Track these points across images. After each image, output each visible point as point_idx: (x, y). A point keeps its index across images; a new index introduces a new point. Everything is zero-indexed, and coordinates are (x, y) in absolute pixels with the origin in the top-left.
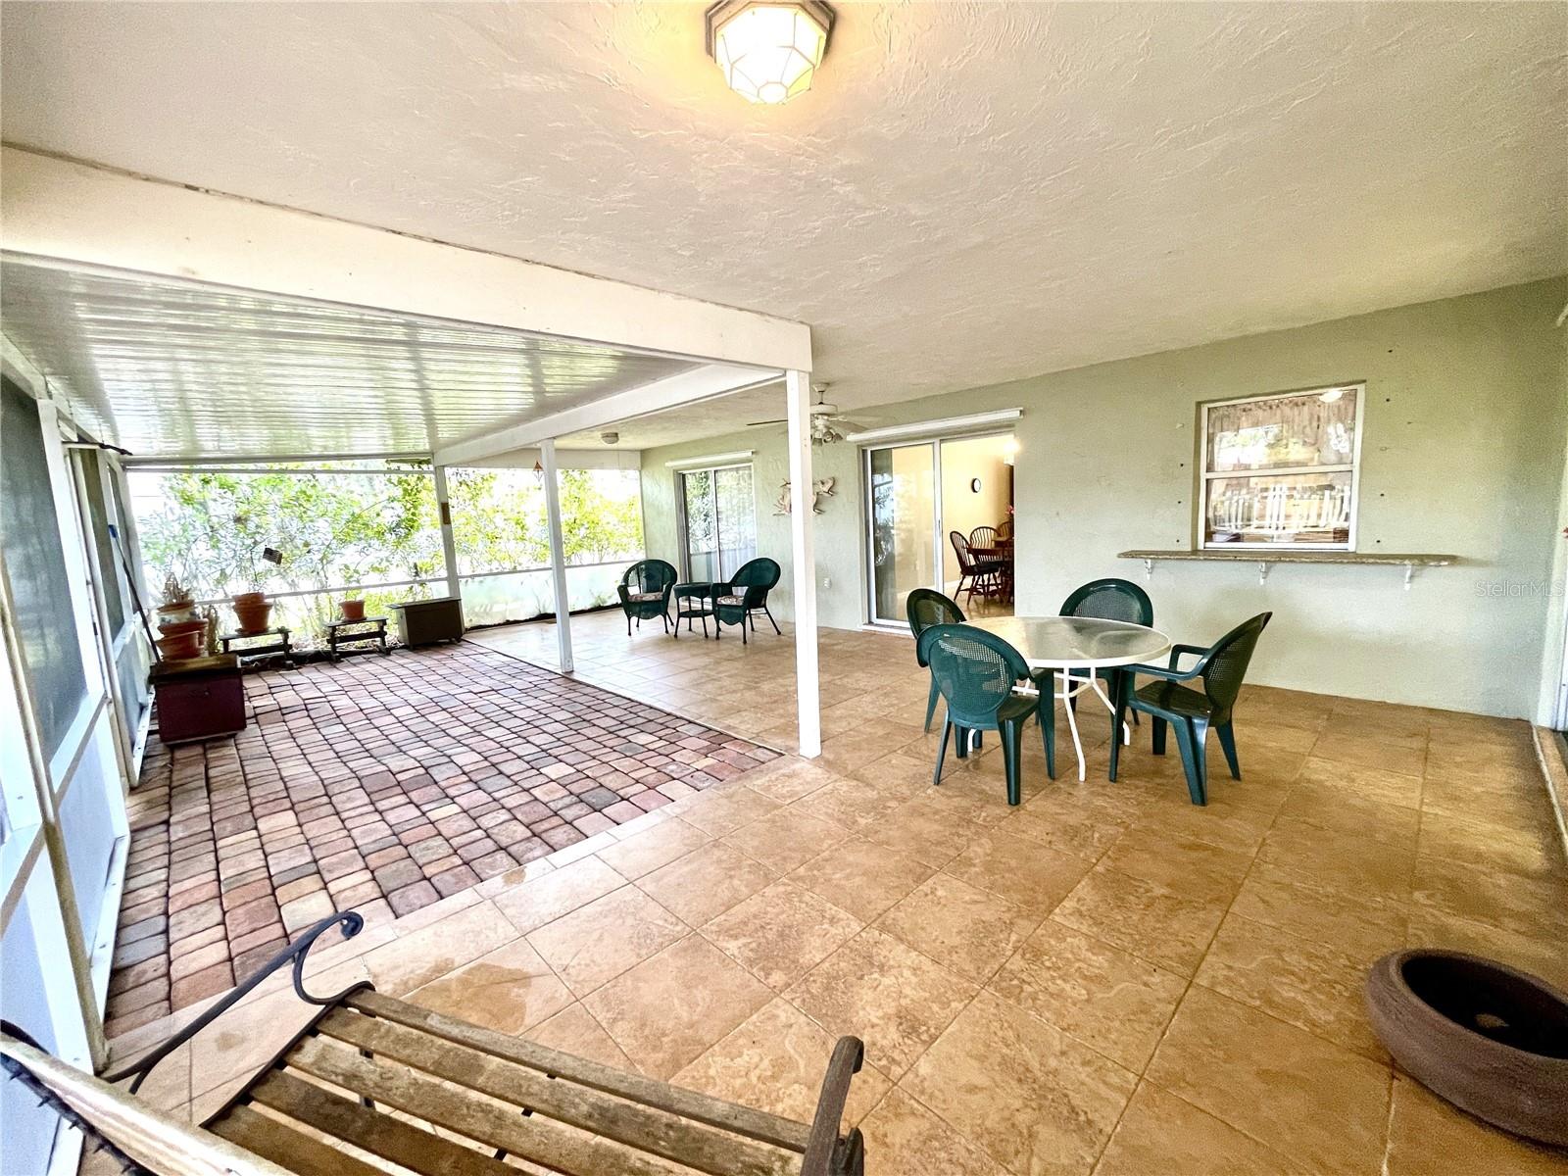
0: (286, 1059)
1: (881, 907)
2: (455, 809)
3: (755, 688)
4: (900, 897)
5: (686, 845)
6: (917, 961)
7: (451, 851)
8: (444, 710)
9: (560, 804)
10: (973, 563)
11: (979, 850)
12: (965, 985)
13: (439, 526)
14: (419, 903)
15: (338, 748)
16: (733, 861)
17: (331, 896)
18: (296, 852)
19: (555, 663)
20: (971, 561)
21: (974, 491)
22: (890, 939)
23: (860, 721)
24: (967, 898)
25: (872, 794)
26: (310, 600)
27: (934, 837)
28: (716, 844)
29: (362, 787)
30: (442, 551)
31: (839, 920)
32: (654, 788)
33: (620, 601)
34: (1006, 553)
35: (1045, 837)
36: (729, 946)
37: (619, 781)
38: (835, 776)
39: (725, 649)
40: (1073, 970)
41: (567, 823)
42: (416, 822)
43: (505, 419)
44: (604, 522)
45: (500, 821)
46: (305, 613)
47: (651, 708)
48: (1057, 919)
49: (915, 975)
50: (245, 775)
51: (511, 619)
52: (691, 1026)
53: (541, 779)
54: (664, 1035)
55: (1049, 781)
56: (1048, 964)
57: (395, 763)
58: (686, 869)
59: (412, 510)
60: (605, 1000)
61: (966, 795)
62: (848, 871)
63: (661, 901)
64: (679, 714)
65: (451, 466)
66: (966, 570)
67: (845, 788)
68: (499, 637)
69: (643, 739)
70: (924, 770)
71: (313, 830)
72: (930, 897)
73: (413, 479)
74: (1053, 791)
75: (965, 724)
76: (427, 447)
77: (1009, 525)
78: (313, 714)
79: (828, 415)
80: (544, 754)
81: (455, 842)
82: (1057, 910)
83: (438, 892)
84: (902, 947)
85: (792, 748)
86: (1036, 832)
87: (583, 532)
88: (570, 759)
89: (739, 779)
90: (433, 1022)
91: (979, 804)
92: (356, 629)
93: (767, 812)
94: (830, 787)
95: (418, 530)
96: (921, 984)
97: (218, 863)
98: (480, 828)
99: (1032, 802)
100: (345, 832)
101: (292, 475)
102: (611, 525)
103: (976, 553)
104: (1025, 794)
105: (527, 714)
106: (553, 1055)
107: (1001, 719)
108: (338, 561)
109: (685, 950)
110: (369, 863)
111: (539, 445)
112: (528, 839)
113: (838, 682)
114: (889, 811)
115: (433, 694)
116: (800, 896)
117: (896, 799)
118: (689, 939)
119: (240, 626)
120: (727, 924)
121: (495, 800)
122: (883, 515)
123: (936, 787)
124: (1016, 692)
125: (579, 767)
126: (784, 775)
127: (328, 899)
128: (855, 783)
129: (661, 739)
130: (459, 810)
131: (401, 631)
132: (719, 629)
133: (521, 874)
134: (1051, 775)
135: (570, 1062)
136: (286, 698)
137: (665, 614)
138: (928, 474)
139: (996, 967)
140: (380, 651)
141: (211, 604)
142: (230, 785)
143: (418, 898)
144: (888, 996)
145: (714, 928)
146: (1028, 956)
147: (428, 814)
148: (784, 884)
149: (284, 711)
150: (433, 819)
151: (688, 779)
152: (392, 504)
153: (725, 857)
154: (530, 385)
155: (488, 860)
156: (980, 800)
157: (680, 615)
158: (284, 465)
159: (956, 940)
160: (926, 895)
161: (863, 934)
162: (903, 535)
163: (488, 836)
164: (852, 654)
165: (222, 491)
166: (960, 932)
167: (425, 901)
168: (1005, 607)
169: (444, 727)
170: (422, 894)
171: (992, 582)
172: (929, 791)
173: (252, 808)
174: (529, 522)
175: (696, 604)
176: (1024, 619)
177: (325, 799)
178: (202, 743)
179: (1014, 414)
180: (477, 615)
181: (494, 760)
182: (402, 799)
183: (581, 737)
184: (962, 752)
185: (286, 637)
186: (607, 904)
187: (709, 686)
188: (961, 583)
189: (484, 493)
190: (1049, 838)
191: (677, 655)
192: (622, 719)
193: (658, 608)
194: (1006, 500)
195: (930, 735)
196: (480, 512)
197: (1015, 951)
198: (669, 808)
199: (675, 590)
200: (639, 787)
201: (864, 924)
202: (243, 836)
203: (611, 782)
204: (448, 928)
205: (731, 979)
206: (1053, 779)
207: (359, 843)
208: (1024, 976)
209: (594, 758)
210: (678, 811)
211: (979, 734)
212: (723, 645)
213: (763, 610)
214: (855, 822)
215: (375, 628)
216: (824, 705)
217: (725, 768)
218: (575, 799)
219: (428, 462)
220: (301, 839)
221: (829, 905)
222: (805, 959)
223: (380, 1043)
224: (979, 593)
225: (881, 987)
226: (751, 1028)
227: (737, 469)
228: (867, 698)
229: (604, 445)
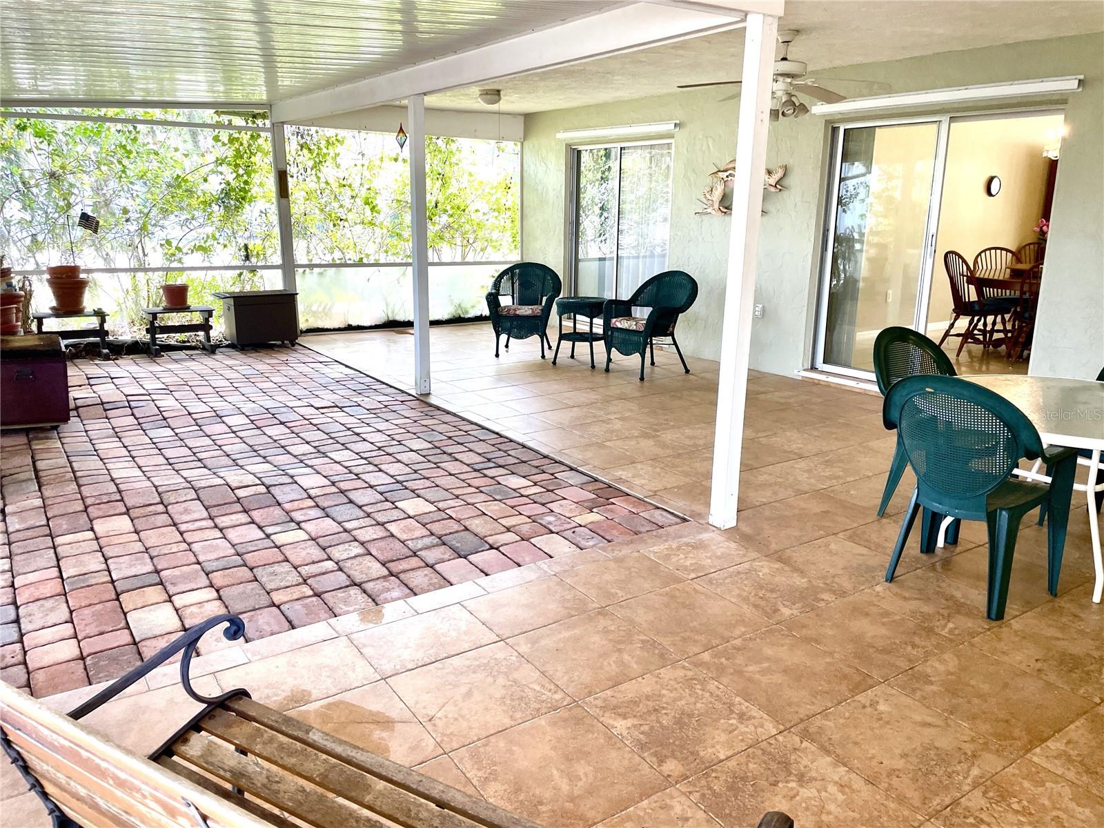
0: (174, 748)
1: (803, 712)
2: (301, 535)
3: (654, 437)
4: (830, 705)
5: (567, 608)
6: (846, 778)
7: (301, 580)
8: (282, 423)
9: (420, 544)
10: (974, 297)
11: (941, 668)
12: (906, 813)
13: (274, 200)
14: (269, 629)
15: (168, 453)
16: (622, 633)
17: (177, 610)
18: (137, 559)
19: (408, 383)
20: (971, 294)
21: (989, 193)
22: (813, 749)
23: (790, 492)
24: (918, 718)
25: (799, 581)
26: (126, 278)
27: (880, 644)
28: (602, 612)
29: (199, 499)
30: (276, 231)
31: (750, 718)
32: (528, 540)
33: (486, 312)
34: (1026, 288)
35: (1032, 663)
36: (616, 724)
37: (488, 526)
38: (754, 555)
39: (617, 385)
40: (1048, 818)
41: (427, 565)
42: (261, 544)
43: (365, 66)
44: (472, 208)
45: (353, 555)
46: (121, 295)
47: (524, 446)
48: (1035, 759)
49: (843, 793)
50: (74, 472)
51: (354, 323)
52: (572, 799)
53: (396, 514)
54: (541, 803)
55: (1049, 597)
56: (1015, 806)
57: (234, 477)
58: (566, 634)
59: (245, 177)
60: (476, 758)
61: (928, 600)
62: (766, 665)
63: (537, 664)
64: (558, 458)
65: (291, 123)
66: (961, 308)
67: (766, 570)
68: (340, 344)
69: (515, 482)
70: (874, 562)
71: (151, 538)
72: (869, 710)
73: (245, 137)
74: (1053, 610)
75: (937, 507)
76: (264, 97)
77: (1037, 248)
78: (137, 413)
79: (792, 76)
80: (399, 486)
81: (305, 570)
82: (1038, 750)
83: (290, 622)
84: (829, 759)
85: (699, 514)
86: (1022, 657)
87: (444, 219)
88: (430, 494)
89: (632, 542)
90: (314, 736)
91: (945, 612)
92: (175, 319)
93: (666, 584)
94: (746, 566)
95: (250, 201)
96: (848, 805)
97: (58, 560)
98: (330, 559)
99: (1019, 620)
100: (184, 546)
101: (111, 125)
102: (480, 214)
103: (980, 283)
104: (1011, 608)
105: (378, 438)
106: (441, 787)
107: (991, 509)
108: (160, 235)
109: (565, 720)
110: (214, 582)
111: (405, 102)
112: (384, 577)
113: (764, 441)
114: (822, 604)
115: (269, 404)
116: (703, 683)
117: (834, 592)
118: (570, 710)
119: (55, 305)
120: (614, 701)
121: (346, 531)
122: (849, 221)
123: (888, 584)
124: (1017, 476)
125: (441, 505)
126: (687, 544)
127: (175, 612)
128: (778, 565)
129: (535, 484)
130: (307, 537)
131: (228, 326)
132: (609, 360)
133: (379, 615)
134: (1052, 590)
135: (459, 797)
136: (106, 391)
137: (543, 335)
138: (924, 167)
139: (948, 801)
140: (204, 349)
141: (25, 275)
142: (58, 479)
143: (268, 624)
144: (807, 809)
145: (599, 703)
146: (991, 794)
147: (273, 537)
148: (684, 667)
149: (107, 407)
150: (278, 544)
151: (568, 534)
152: (220, 169)
153: (612, 628)
154: (400, 22)
155: (340, 594)
156: (948, 607)
157: (562, 337)
158: (103, 111)
159: (900, 764)
160: (864, 707)
161: (780, 738)
162: (873, 252)
163: (340, 569)
164: (785, 407)
165: (38, 140)
166: (904, 756)
167: (276, 628)
168: (1012, 364)
169: (283, 443)
170: (272, 621)
171: (999, 326)
172: (878, 588)
173: (86, 508)
174: (381, 202)
175: (583, 324)
176: (1043, 379)
177: (161, 508)
178: (27, 432)
179: (1072, 84)
180: (314, 314)
181: (344, 486)
182: (243, 518)
183: (442, 472)
184: (928, 546)
185: (103, 321)
186: (475, 659)
187: (596, 429)
188: (952, 326)
189: (329, 162)
190: (1039, 665)
191: (555, 387)
192: (489, 456)
193: (535, 326)
194: (1036, 209)
195: (884, 521)
196: (323, 185)
197: (975, 785)
198: (544, 564)
199: (558, 304)
200: (509, 537)
201: (782, 727)
202: (79, 536)
203: (477, 525)
204: (303, 659)
205: (616, 760)
206: (1056, 596)
207: (201, 559)
208: (984, 816)
209: (457, 497)
210: (557, 569)
211: (956, 524)
212: (613, 379)
213: (669, 340)
214: (776, 611)
215: (197, 319)
216: (746, 467)
217: (614, 528)
218: (436, 540)
219: (264, 116)
220: (138, 547)
221: (738, 699)
222: (706, 753)
223: (264, 748)
224: (977, 341)
225: (798, 798)
226: (642, 814)
227: (652, 146)
228: (802, 464)
229: (481, 105)
